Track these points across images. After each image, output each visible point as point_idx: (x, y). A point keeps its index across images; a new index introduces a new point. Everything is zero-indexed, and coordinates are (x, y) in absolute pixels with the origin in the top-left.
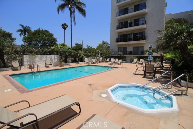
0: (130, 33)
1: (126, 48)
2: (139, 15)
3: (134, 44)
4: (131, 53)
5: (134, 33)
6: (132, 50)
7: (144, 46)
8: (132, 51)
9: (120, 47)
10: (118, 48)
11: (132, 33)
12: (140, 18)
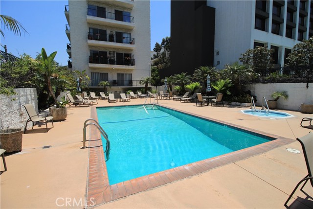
0: (111, 50)
1: (107, 74)
2: (123, 28)
3: (118, 70)
4: (115, 83)
5: (117, 53)
6: (115, 78)
7: (131, 74)
8: (116, 81)
9: (95, 71)
10: (92, 73)
11: (114, 52)
12: (124, 33)
